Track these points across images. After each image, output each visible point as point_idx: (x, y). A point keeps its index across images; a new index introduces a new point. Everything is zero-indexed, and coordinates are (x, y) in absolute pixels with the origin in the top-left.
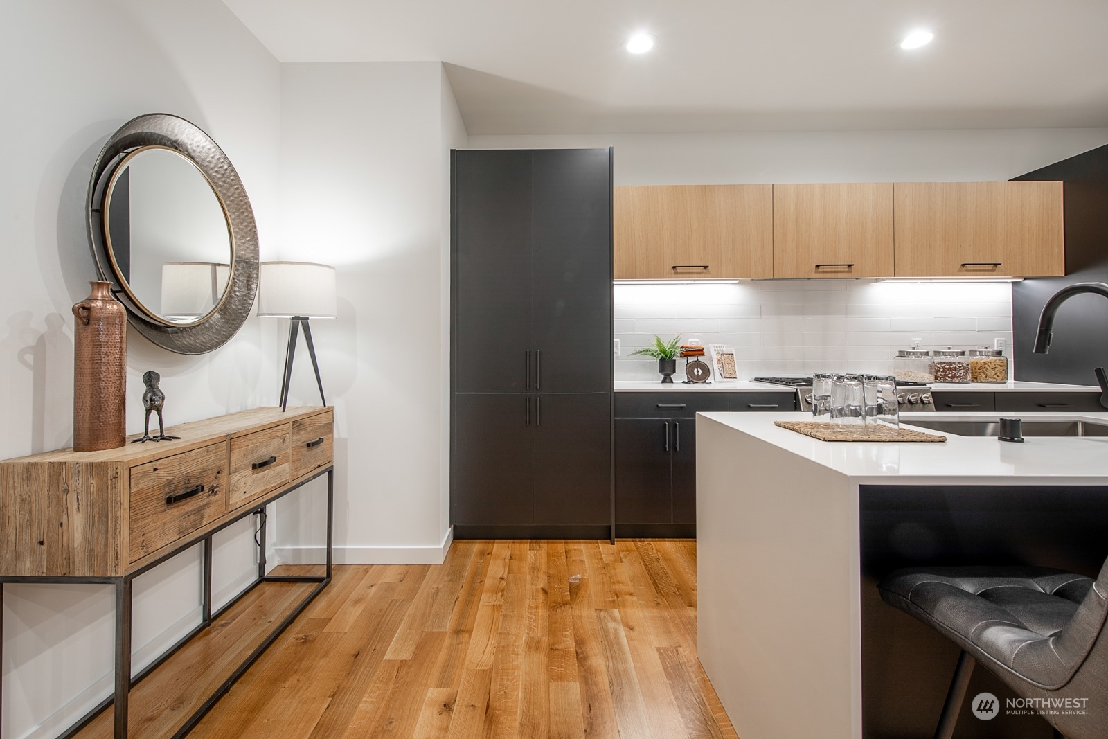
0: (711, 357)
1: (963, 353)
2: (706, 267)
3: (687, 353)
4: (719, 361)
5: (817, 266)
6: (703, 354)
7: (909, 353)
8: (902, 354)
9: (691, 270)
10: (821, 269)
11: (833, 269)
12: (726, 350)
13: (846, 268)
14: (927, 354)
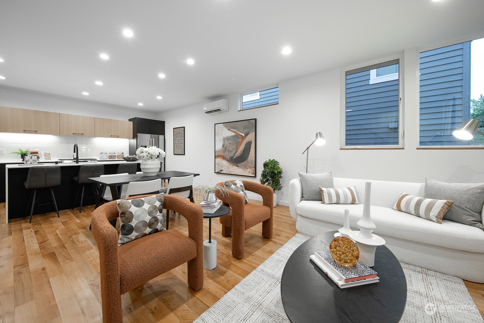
0: (42, 154)
1: (115, 153)
2: (36, 131)
3: (32, 153)
4: (44, 155)
5: (73, 133)
6: (38, 153)
7: (102, 153)
8: (101, 153)
9: (31, 132)
10: (74, 134)
11: (78, 134)
12: (47, 152)
13: (82, 135)
14: (106, 153)
